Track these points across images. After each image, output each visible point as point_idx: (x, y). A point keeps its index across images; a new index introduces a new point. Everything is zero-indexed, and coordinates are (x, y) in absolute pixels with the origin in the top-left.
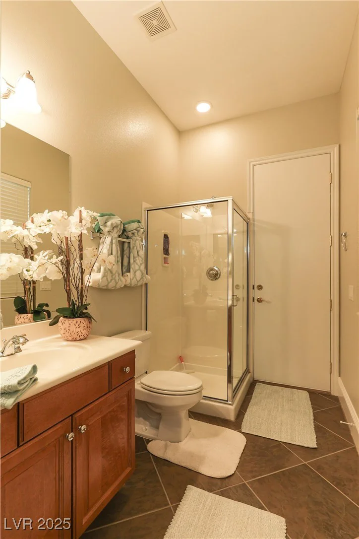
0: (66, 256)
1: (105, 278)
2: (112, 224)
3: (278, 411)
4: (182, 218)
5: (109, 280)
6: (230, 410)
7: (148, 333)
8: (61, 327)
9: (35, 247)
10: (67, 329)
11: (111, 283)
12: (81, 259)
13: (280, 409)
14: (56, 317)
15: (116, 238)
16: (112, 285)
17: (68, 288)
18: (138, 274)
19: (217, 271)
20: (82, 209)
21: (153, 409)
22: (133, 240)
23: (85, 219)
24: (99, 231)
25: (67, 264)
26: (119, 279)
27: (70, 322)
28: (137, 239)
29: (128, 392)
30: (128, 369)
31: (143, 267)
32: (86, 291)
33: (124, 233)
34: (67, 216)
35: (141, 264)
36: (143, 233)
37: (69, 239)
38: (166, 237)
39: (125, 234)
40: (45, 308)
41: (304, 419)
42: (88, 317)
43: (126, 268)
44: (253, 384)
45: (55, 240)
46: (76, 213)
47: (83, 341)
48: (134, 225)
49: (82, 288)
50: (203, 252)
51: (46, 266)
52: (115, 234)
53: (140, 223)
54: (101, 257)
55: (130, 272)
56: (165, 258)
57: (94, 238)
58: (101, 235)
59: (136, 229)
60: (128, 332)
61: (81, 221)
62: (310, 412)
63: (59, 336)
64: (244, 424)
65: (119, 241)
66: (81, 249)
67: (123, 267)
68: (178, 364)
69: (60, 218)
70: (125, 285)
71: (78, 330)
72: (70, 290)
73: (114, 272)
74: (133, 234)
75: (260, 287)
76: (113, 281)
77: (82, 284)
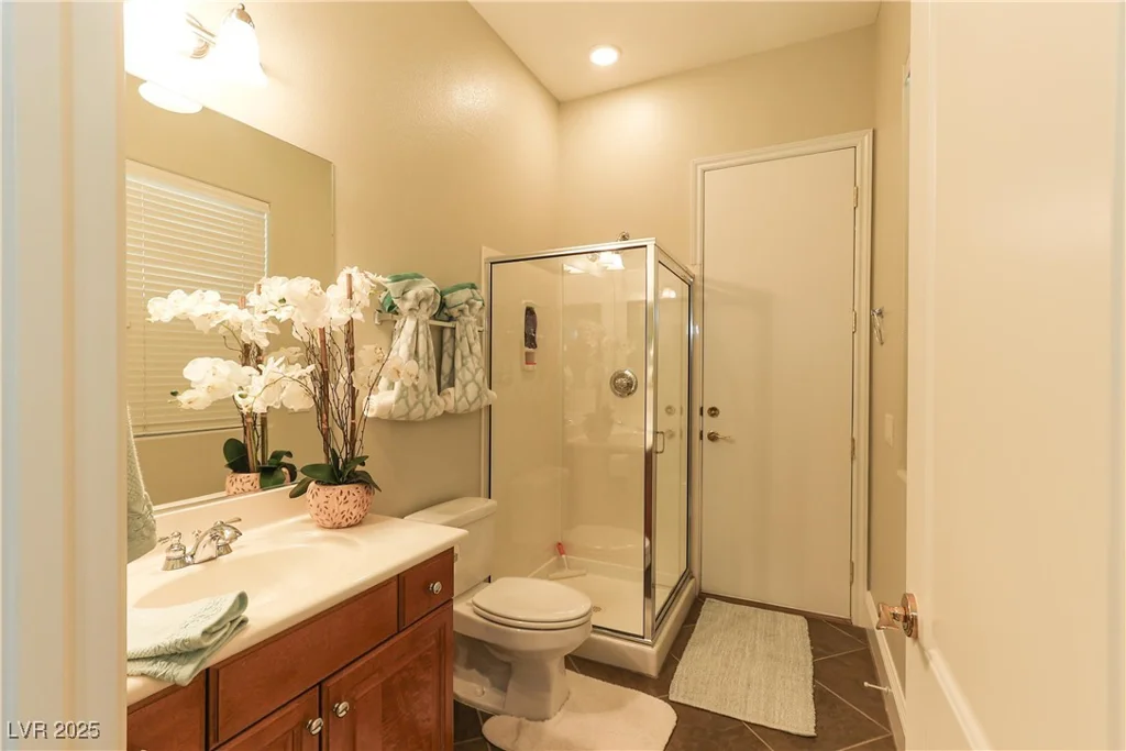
0: (321, 365)
1: (402, 401)
2: (417, 296)
3: (743, 656)
4: (563, 272)
5: (411, 403)
6: (648, 656)
7: (491, 502)
8: (311, 502)
9: (264, 343)
10: (322, 506)
11: (415, 410)
12: (352, 369)
13: (748, 654)
14: (303, 481)
15: (425, 322)
16: (417, 413)
17: (325, 426)
18: (472, 390)
19: (630, 379)
20: (354, 271)
21: (498, 655)
22: (461, 323)
23: (358, 291)
24: (392, 307)
25: (323, 380)
26: (433, 401)
27: (328, 493)
28: (469, 322)
29: (440, 631)
30: (437, 587)
31: (480, 375)
32: (361, 429)
33: (443, 310)
34: (320, 290)
35: (477, 370)
36: (481, 309)
37: (327, 330)
38: (530, 312)
39: (446, 311)
40: (285, 459)
41: (794, 675)
42: (365, 481)
43: (445, 378)
44: (699, 600)
45: (299, 333)
46: (342, 279)
47: (355, 529)
48: (462, 296)
49: (353, 424)
50: (605, 339)
51: (283, 383)
52: (424, 315)
53: (475, 288)
54: (390, 365)
55: (454, 386)
56: (527, 354)
57: (382, 322)
58: (395, 316)
59: (467, 303)
60: (452, 503)
61: (350, 296)
62: (806, 661)
63: (308, 516)
64: (675, 683)
65: (431, 326)
66: (351, 351)
67: (442, 377)
68: (555, 558)
69: (306, 294)
70: (445, 412)
71: (344, 507)
72: (328, 429)
73: (421, 388)
74: (461, 311)
75: (714, 412)
76: (420, 405)
77: (353, 418)
